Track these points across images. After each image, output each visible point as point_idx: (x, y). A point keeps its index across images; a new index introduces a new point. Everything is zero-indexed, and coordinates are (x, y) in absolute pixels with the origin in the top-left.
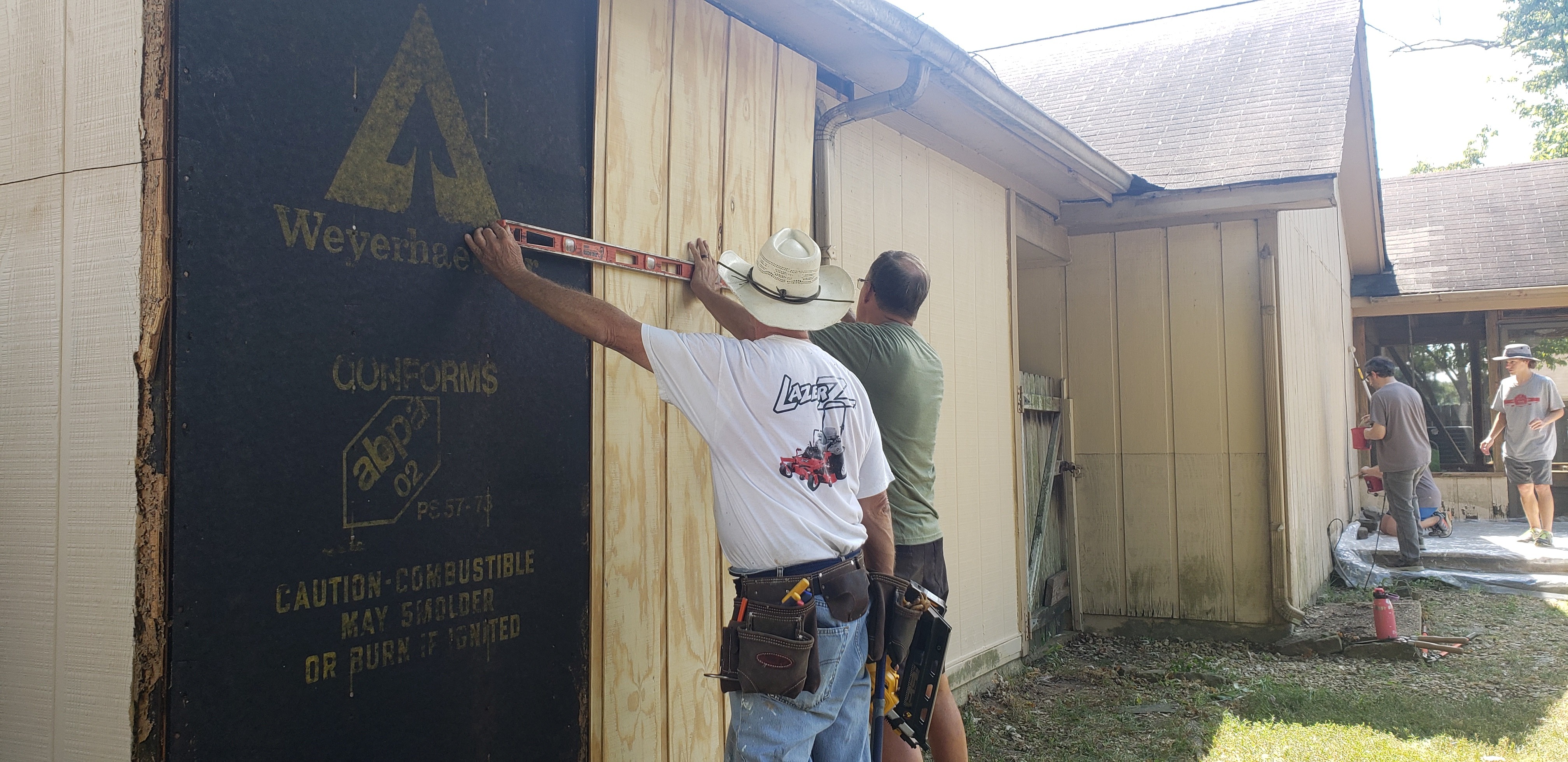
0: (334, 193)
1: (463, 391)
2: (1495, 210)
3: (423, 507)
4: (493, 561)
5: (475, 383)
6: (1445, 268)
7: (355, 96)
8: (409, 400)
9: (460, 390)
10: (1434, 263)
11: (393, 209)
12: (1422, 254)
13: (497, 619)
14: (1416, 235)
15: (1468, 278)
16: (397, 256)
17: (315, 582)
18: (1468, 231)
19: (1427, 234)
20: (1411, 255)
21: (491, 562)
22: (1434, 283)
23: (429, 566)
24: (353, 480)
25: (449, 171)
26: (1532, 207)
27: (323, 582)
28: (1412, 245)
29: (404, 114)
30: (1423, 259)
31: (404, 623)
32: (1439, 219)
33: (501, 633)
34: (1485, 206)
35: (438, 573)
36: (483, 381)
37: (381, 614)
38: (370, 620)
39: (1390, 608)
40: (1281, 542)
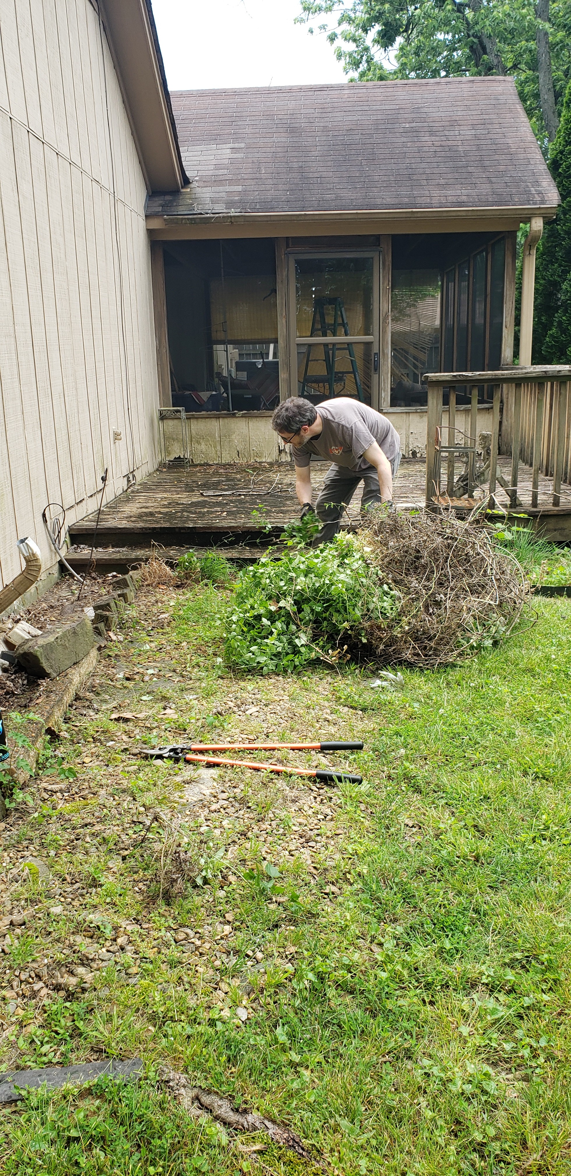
2: (292, 130)
6: (240, 188)
10: (231, 182)
12: (221, 172)
14: (219, 152)
15: (260, 199)
18: (268, 150)
19: (229, 151)
20: (210, 173)
22: (230, 204)
26: (325, 130)
28: (214, 162)
30: (221, 178)
32: (242, 136)
34: (285, 126)
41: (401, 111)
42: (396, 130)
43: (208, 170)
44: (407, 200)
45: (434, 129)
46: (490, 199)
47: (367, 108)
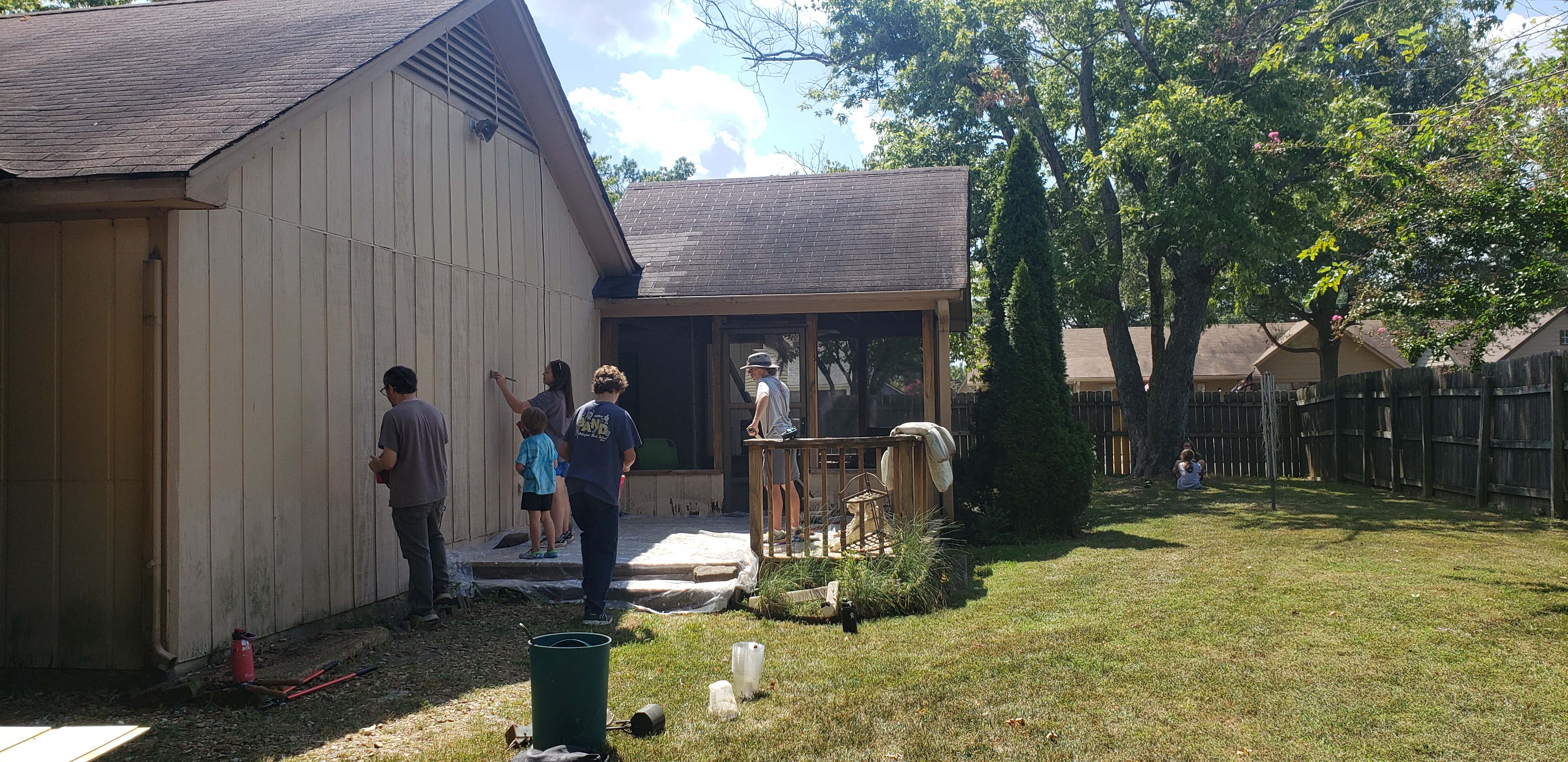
2: (750, 220)
10: (679, 267)
12: (672, 258)
14: (677, 239)
15: (698, 283)
18: (721, 237)
19: (686, 239)
20: (663, 259)
22: (669, 287)
26: (777, 219)
28: (669, 249)
30: (671, 263)
32: (702, 224)
34: (743, 215)
39: (244, 649)
40: (151, 579)
41: (853, 201)
42: (842, 219)
43: (661, 256)
44: (826, 284)
45: (877, 217)
46: (902, 284)
47: (822, 198)
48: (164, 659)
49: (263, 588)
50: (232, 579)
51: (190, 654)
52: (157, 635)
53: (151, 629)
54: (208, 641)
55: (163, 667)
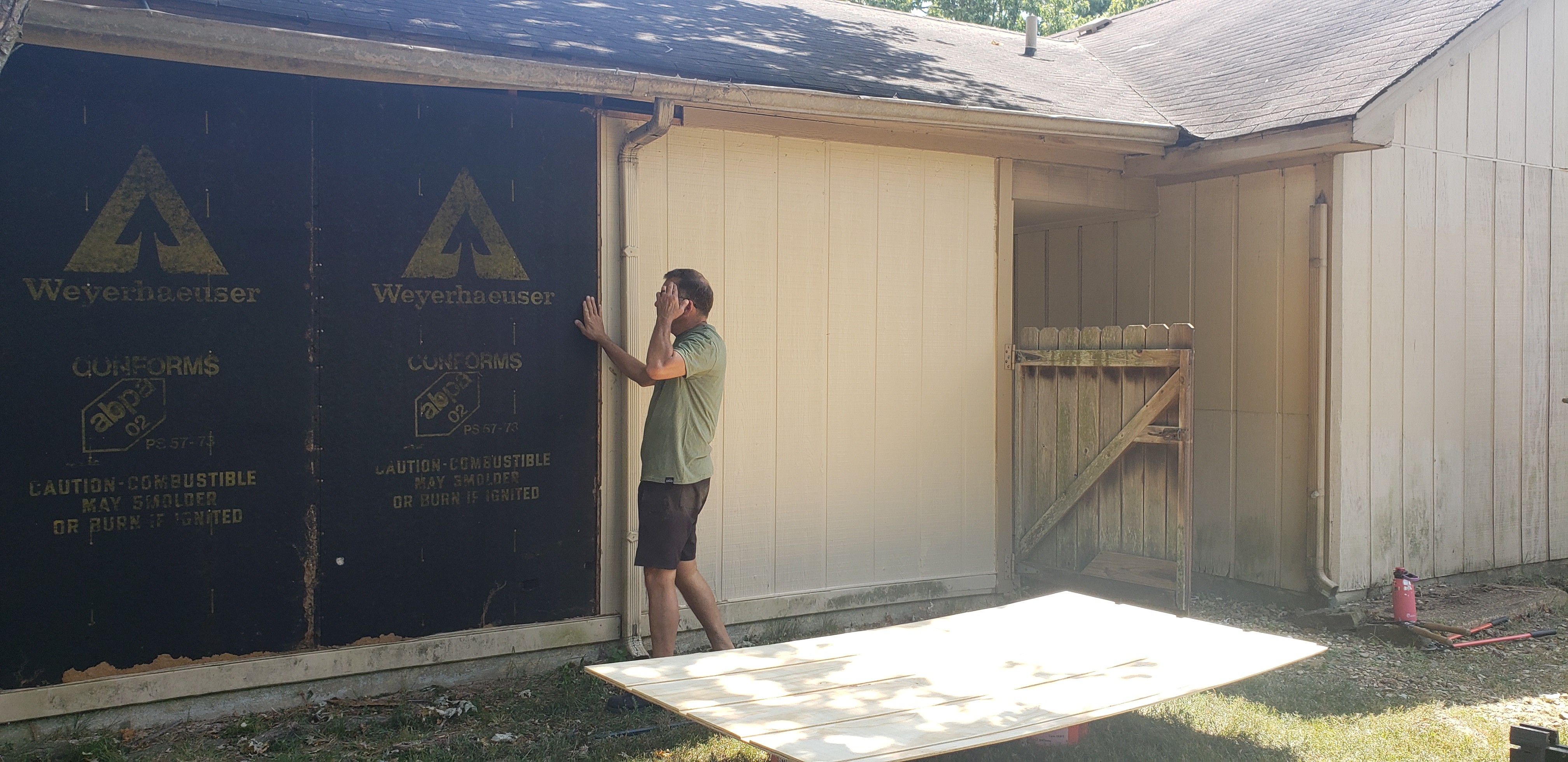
0: (70, 266)
1: (186, 373)
3: (150, 442)
4: (216, 476)
5: (198, 368)
7: (87, 209)
8: (137, 381)
9: (183, 372)
11: (122, 270)
13: (220, 511)
16: (126, 298)
17: (61, 481)
21: (213, 477)
23: (156, 476)
24: (90, 428)
25: (172, 241)
27: (67, 481)
29: (130, 214)
31: (135, 507)
33: (224, 519)
35: (165, 481)
36: (204, 367)
37: (116, 501)
38: (106, 504)
39: (1405, 588)
40: (1315, 508)
48: (1327, 586)
49: (1422, 530)
50: (1391, 518)
51: (1350, 585)
52: (1320, 563)
53: (1315, 555)
54: (1367, 576)
55: (1326, 594)
